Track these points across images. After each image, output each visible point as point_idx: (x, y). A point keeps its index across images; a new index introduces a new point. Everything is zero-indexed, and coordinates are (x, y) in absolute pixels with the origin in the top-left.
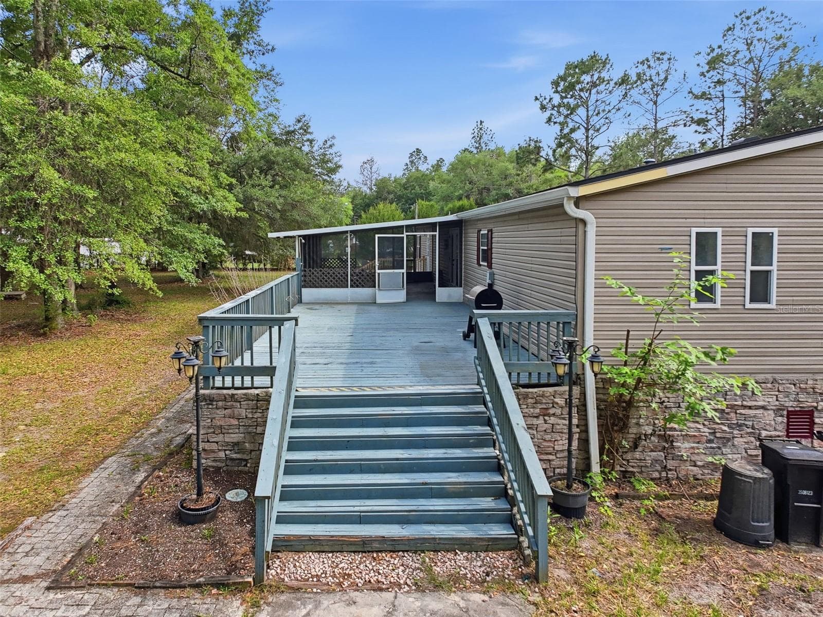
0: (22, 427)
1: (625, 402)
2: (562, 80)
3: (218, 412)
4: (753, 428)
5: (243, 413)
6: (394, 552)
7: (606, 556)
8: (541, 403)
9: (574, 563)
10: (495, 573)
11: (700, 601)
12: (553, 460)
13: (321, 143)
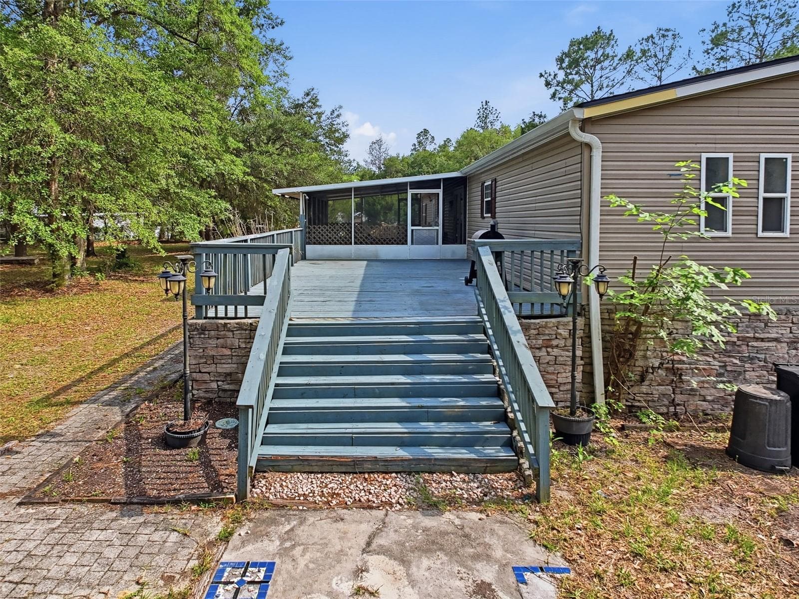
0: (17, 366)
1: (631, 333)
2: (566, 56)
3: (210, 341)
4: (765, 361)
5: (236, 343)
6: (386, 473)
7: (612, 479)
8: (544, 335)
9: (577, 485)
10: (493, 493)
11: (714, 521)
12: (556, 393)
13: (328, 113)
